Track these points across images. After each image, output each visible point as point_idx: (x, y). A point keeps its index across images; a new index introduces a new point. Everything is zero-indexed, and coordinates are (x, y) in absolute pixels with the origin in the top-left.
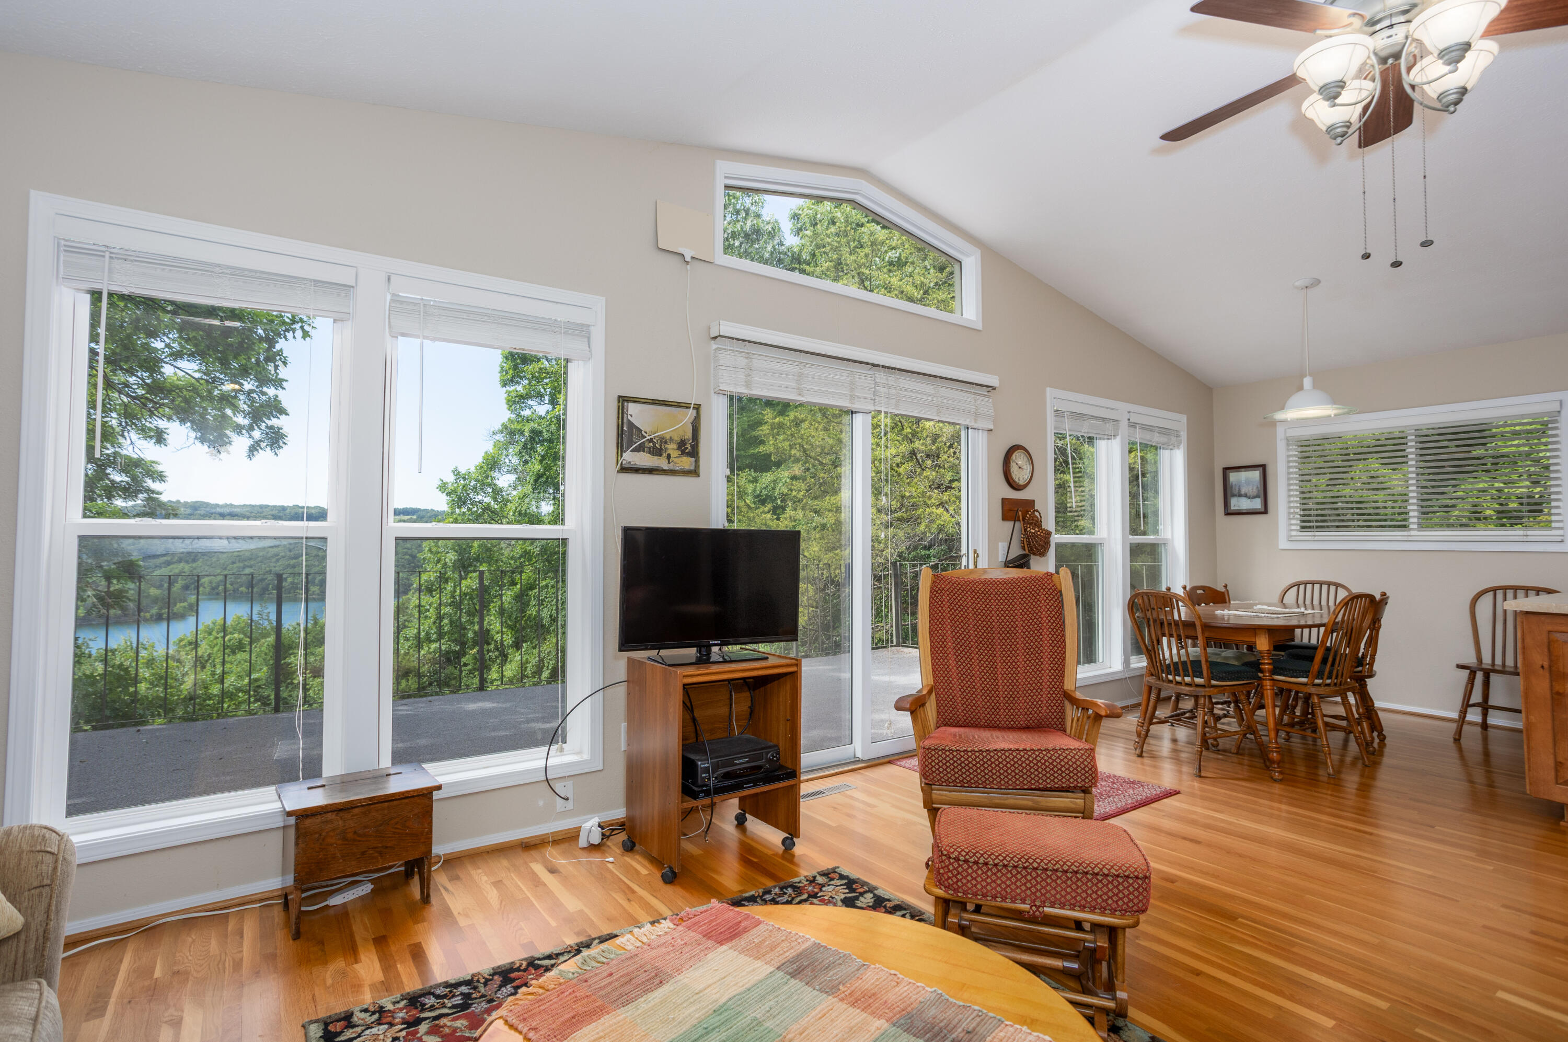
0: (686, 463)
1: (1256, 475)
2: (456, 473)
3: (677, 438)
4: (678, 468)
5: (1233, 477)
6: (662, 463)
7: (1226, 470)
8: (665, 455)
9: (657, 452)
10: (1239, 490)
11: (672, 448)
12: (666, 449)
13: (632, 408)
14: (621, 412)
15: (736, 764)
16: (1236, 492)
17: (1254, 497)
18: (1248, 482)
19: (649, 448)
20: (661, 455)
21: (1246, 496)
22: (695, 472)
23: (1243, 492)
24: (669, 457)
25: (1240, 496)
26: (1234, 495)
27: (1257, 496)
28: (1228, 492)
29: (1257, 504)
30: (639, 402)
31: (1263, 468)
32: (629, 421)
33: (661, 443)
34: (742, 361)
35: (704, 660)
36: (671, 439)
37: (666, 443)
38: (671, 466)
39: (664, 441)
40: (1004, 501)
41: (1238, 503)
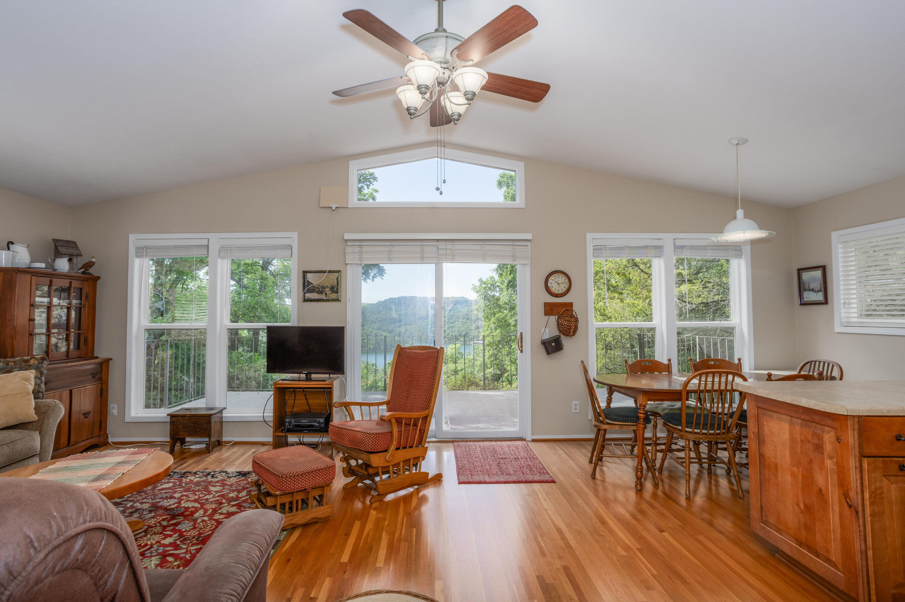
0: (334, 296)
1: (818, 274)
2: (481, 280)
3: (329, 286)
4: (330, 299)
5: (806, 276)
6: (323, 297)
7: (800, 271)
8: (324, 293)
9: (320, 292)
10: (809, 286)
11: (328, 291)
12: (325, 291)
13: (309, 276)
14: (304, 277)
15: (302, 422)
16: (807, 287)
17: (818, 292)
18: (814, 279)
19: (317, 291)
20: (322, 293)
21: (813, 290)
22: (337, 300)
23: (811, 288)
24: (326, 294)
25: (810, 290)
26: (805, 290)
27: (820, 291)
28: (802, 288)
29: (819, 297)
30: (314, 273)
31: (823, 268)
32: (308, 281)
33: (322, 288)
34: (357, 249)
35: (308, 379)
36: (327, 287)
37: (325, 288)
38: (327, 298)
39: (323, 287)
40: (546, 304)
41: (809, 296)
